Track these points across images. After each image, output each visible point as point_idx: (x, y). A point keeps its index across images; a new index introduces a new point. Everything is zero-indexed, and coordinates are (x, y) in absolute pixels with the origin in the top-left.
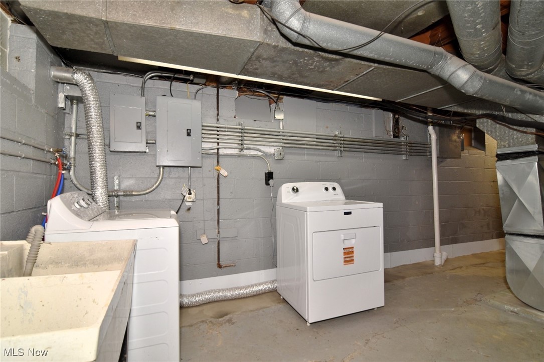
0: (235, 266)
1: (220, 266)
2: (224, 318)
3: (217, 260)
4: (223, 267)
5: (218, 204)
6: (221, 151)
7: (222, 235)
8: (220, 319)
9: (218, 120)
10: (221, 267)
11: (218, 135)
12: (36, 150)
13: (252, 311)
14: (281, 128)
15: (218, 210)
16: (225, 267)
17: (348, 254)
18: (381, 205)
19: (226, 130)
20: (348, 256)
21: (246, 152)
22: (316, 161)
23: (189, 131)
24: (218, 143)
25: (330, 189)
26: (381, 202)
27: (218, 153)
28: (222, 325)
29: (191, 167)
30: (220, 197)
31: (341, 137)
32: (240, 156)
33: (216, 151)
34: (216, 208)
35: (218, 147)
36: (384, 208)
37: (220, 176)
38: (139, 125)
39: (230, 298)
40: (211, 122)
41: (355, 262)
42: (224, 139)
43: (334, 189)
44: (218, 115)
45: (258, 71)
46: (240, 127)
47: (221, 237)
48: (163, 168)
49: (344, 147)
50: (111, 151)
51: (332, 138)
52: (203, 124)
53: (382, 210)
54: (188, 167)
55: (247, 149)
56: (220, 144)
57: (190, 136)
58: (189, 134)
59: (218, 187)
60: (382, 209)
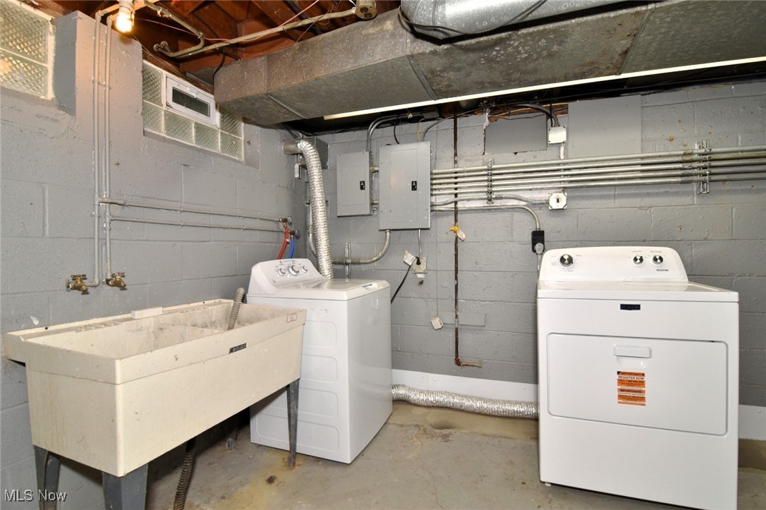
0: (480, 367)
1: (458, 362)
2: (442, 431)
3: (454, 355)
4: (463, 365)
5: (456, 278)
6: (460, 205)
7: (462, 320)
8: (437, 431)
9: (456, 162)
10: (459, 364)
11: (456, 183)
12: (263, 221)
13: (485, 435)
14: (562, 157)
15: (456, 286)
16: (466, 365)
17: (628, 385)
18: (734, 296)
19: (466, 174)
20: (630, 388)
21: (497, 203)
22: (640, 208)
23: (414, 184)
24: (456, 195)
25: (649, 260)
26: (735, 291)
27: (456, 208)
28: (433, 437)
29: (421, 229)
30: (459, 269)
31: (703, 154)
32: (490, 210)
33: (453, 205)
34: (454, 283)
35: (456, 199)
36: (741, 303)
37: (459, 240)
38: (362, 184)
39: (468, 409)
40: (446, 166)
41: (647, 402)
42: (464, 189)
43: (658, 259)
44: (456, 155)
45: (455, 87)
46: (486, 167)
47: (460, 323)
48: (390, 232)
49: (711, 174)
50: (338, 217)
51: (680, 159)
52: (434, 171)
53: (736, 307)
54: (418, 229)
55: (496, 198)
56: (458, 195)
57: (416, 189)
58: (414, 188)
59: (456, 256)
60: (737, 305)
